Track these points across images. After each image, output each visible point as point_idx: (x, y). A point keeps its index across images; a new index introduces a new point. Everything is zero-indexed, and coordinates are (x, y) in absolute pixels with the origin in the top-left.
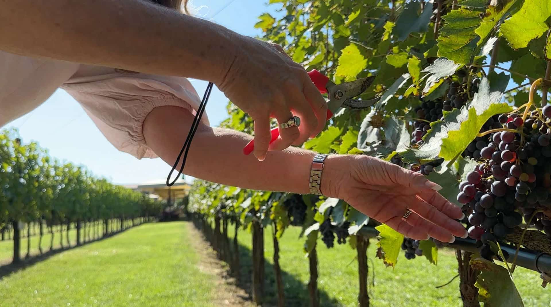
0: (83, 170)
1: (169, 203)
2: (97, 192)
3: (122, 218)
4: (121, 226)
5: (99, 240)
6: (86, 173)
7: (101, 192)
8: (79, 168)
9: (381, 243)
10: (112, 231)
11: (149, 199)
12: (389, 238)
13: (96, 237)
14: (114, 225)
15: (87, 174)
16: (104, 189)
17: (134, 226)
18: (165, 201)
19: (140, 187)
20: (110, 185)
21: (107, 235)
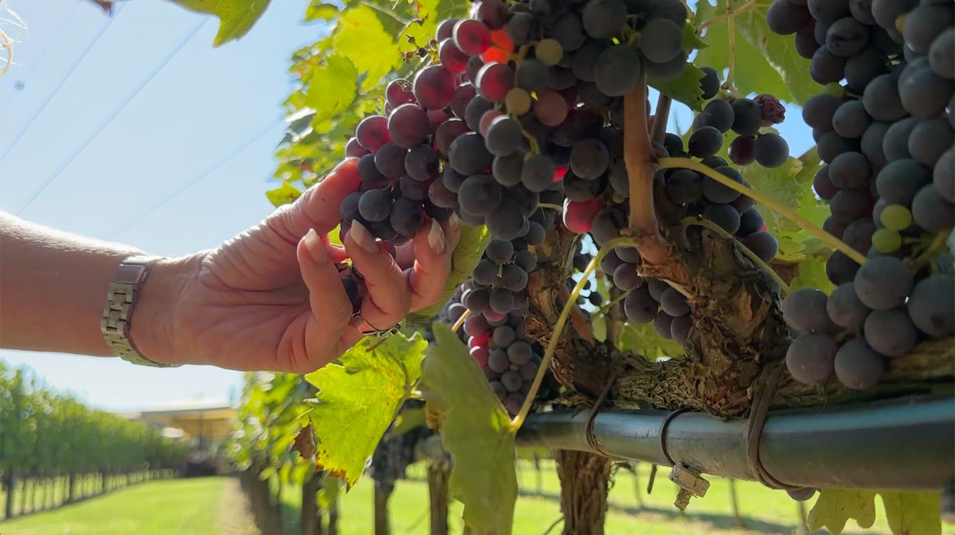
0: (27, 377)
1: (203, 446)
2: (53, 419)
3: (105, 472)
4: (103, 486)
5: (53, 508)
6: (33, 382)
7: (62, 419)
8: (19, 372)
9: (312, 416)
10: (83, 493)
11: (161, 439)
12: (342, 403)
13: (48, 504)
14: (88, 485)
15: (35, 385)
16: (69, 413)
17: (129, 484)
18: (194, 442)
19: (145, 415)
20: (82, 407)
21: (69, 501)
